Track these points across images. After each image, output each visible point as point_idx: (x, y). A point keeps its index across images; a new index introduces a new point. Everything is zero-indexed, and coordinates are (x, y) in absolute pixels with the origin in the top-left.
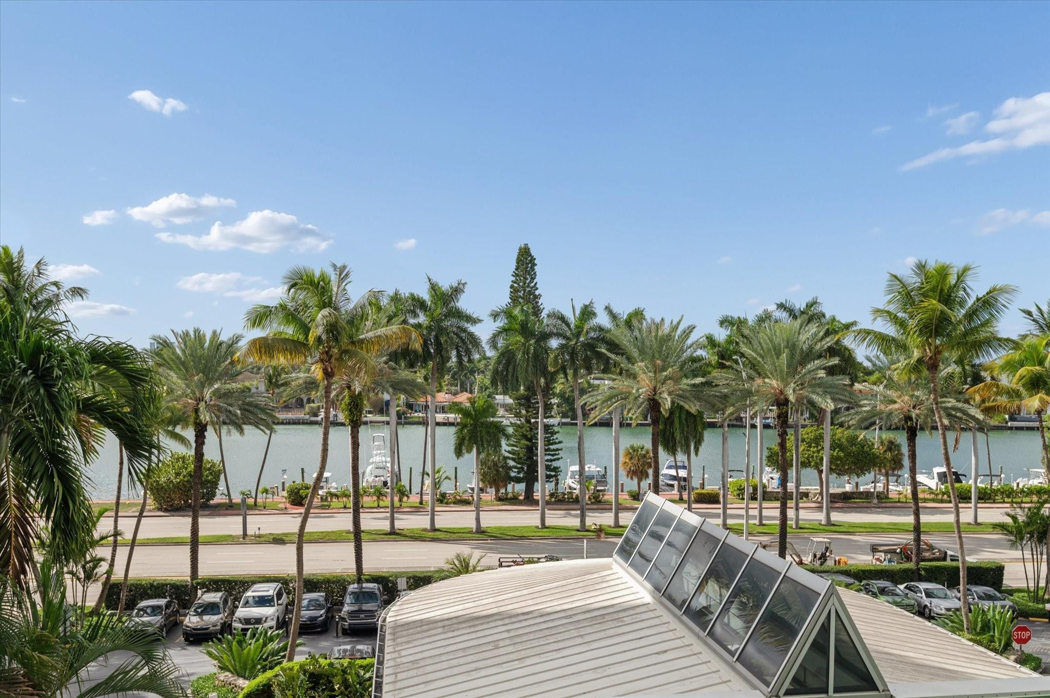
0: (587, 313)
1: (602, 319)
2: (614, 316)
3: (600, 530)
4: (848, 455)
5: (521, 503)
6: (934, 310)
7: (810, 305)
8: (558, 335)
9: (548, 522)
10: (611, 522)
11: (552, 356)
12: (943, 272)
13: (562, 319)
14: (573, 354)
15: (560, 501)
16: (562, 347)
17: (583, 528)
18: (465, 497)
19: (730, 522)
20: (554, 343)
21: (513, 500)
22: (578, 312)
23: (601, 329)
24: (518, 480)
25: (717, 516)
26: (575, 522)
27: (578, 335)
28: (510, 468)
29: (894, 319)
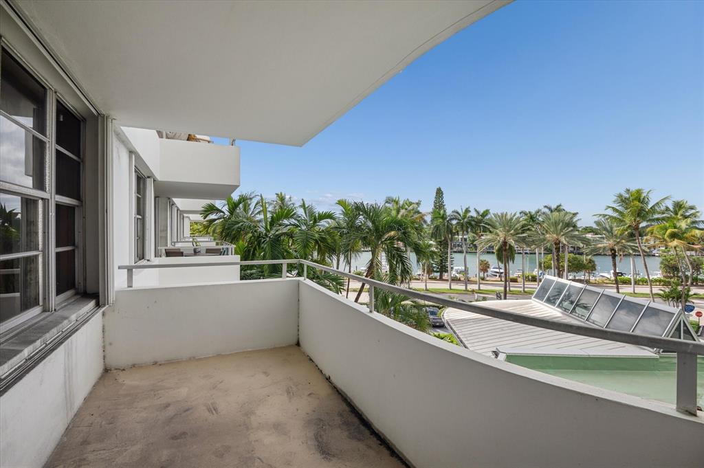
0: (467, 211)
1: (473, 214)
2: (478, 212)
3: (473, 291)
4: (573, 264)
5: (438, 280)
6: (637, 207)
7: (558, 207)
8: (456, 219)
9: (452, 288)
10: (477, 288)
11: (454, 227)
12: (639, 192)
13: (458, 213)
14: (462, 225)
15: (455, 280)
16: (458, 223)
17: (466, 290)
18: (417, 277)
19: (526, 289)
20: (454, 222)
21: (435, 279)
22: (464, 211)
23: (472, 217)
24: (437, 272)
25: (521, 287)
26: (464, 288)
27: (464, 219)
28: (434, 267)
29: (615, 210)
